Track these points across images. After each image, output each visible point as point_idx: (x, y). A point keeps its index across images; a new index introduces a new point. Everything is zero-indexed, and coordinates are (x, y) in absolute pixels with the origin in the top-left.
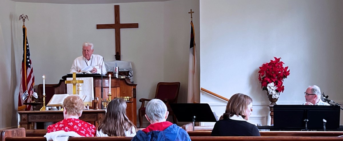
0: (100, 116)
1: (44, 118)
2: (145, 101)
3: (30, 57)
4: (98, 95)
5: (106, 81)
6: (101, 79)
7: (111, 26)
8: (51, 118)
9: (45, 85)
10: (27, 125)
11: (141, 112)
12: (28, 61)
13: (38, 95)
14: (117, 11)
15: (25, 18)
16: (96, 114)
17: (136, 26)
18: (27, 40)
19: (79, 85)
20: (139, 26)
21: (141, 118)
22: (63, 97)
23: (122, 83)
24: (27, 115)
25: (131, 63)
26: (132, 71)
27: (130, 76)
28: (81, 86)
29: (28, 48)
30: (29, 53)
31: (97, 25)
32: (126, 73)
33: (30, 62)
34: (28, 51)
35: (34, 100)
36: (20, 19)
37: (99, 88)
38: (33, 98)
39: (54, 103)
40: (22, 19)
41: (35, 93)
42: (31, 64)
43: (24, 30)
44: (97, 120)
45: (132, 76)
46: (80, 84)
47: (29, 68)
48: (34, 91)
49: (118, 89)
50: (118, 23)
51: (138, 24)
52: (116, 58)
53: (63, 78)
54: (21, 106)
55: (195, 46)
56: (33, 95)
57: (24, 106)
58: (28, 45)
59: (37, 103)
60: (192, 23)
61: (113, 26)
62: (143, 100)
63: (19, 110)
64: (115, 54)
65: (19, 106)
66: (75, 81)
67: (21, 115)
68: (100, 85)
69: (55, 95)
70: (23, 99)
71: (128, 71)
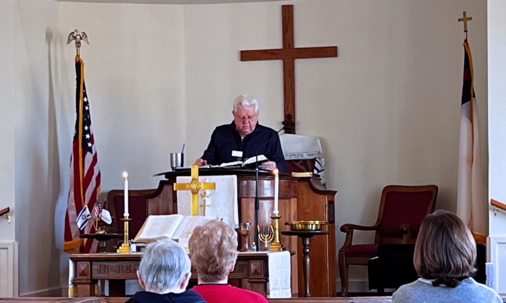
0: (256, 267)
1: (128, 271)
2: (354, 230)
3: (92, 127)
4: (248, 217)
5: (267, 183)
6: (256, 180)
7: (274, 54)
9: (129, 191)
10: (88, 286)
11: (346, 256)
12: (88, 136)
13: (111, 215)
14: (289, 18)
15: (81, 38)
16: (245, 263)
17: (330, 52)
18: (84, 88)
19: (205, 193)
20: (340, 52)
21: (345, 269)
22: (171, 222)
23: (303, 186)
24: (89, 263)
25: (319, 140)
26: (323, 160)
27: (319, 171)
28: (210, 195)
29: (87, 108)
30: (90, 119)
31: (242, 52)
32: (309, 163)
33: (91, 140)
34: (86, 113)
35: (101, 230)
36: (69, 41)
37: (250, 199)
38: (102, 223)
39: (148, 235)
40: (74, 41)
41: (105, 212)
42: (93, 143)
43: (79, 65)
44: (248, 275)
45: (323, 170)
46: (208, 192)
47: (88, 153)
48: (105, 209)
49: (294, 201)
50: (290, 45)
51: (336, 48)
52: (284, 128)
53: (166, 177)
54: (71, 240)
55: (474, 98)
56: (100, 215)
57: (76, 239)
58: (87, 101)
59: (108, 234)
60: (467, 44)
61: (278, 54)
62: (350, 228)
63: (65, 251)
64: (283, 120)
65: (66, 241)
66: (196, 184)
67: (75, 262)
68: (253, 193)
69: (151, 217)
70: (79, 225)
71: (312, 160)
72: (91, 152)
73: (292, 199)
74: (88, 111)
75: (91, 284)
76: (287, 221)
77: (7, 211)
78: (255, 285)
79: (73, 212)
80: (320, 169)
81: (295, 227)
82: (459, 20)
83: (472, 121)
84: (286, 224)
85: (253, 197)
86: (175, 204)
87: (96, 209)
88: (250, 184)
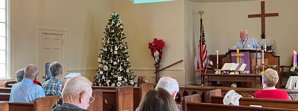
0: (258, 79)
2: (284, 68)
3: (205, 37)
4: (254, 64)
5: (259, 54)
6: (256, 53)
7: (259, 15)
8: (223, 79)
9: (218, 55)
10: (208, 83)
11: (282, 75)
12: (204, 40)
13: (213, 63)
14: (263, 5)
15: (202, 13)
16: (255, 78)
17: (277, 15)
18: (203, 27)
20: (279, 14)
21: (282, 79)
22: (232, 65)
23: (270, 55)
24: (208, 76)
25: (273, 41)
26: (274, 46)
27: (272, 50)
29: (204, 32)
31: (248, 15)
32: (269, 48)
33: (205, 41)
34: (203, 34)
35: (210, 67)
36: (199, 14)
37: (254, 59)
38: (210, 65)
39: (225, 69)
41: (211, 62)
42: (205, 42)
43: (201, 20)
44: (256, 81)
48: (210, 60)
50: (263, 13)
51: (278, 14)
52: (261, 37)
53: (228, 52)
54: (199, 69)
56: (209, 63)
57: (201, 69)
59: (212, 68)
63: (198, 72)
64: (261, 35)
65: (198, 69)
66: (238, 54)
67: (204, 76)
68: (255, 57)
69: (225, 64)
70: (203, 65)
71: (271, 46)
72: (205, 44)
73: (267, 59)
75: (208, 82)
76: (265, 65)
77: (182, 60)
78: (257, 84)
79: (200, 61)
80: (273, 49)
84: (266, 66)
86: (231, 60)
87: (208, 61)
88: (254, 54)
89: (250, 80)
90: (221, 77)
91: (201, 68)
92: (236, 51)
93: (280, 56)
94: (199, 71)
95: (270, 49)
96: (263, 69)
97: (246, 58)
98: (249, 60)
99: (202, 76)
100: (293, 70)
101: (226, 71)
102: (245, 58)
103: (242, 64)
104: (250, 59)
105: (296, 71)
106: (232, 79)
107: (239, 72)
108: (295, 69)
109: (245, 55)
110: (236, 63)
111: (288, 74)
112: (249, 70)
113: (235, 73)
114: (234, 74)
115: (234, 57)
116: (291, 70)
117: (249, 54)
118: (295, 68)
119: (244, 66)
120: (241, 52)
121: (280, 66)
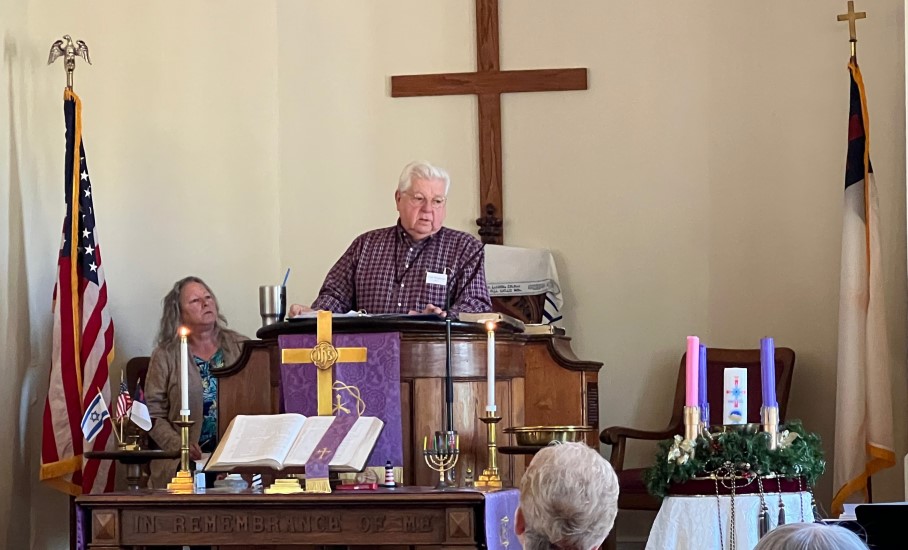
0: (458, 523)
1: (196, 529)
2: (628, 440)
3: (96, 230)
4: (429, 416)
5: (464, 349)
7: (460, 83)
8: (225, 526)
12: (89, 250)
14: (490, 11)
15: (75, 53)
16: (437, 513)
17: (574, 80)
18: (82, 153)
20: (592, 79)
22: (281, 429)
23: (535, 354)
24: (116, 512)
25: (551, 257)
26: (559, 296)
27: (552, 320)
29: (88, 193)
30: (92, 215)
31: (393, 78)
32: (532, 304)
33: (96, 258)
34: (86, 203)
35: (130, 443)
36: (51, 61)
37: (433, 381)
38: (131, 429)
39: (235, 455)
40: (63, 57)
41: (138, 407)
42: (98, 264)
43: (70, 107)
44: (444, 539)
45: (561, 318)
47: (91, 283)
48: (135, 396)
49: (518, 384)
50: (491, 66)
51: (585, 70)
52: (480, 233)
53: (258, 335)
54: (57, 460)
55: (870, 174)
56: (128, 413)
57: (67, 458)
58: (88, 178)
59: (144, 451)
60: (856, 66)
61: (467, 82)
62: (619, 436)
64: (477, 216)
65: (46, 461)
66: (327, 351)
67: (88, 510)
68: (438, 369)
69: (239, 418)
70: (86, 432)
71: (538, 296)
72: (97, 284)
73: (515, 380)
74: (90, 199)
76: (506, 426)
79: (59, 405)
80: (554, 317)
81: (527, 437)
82: (839, 19)
83: (865, 220)
84: (511, 431)
85: (437, 377)
86: (277, 389)
87: (121, 401)
88: (432, 349)
89: (410, 529)
90: (209, 517)
91: (71, 456)
92: (308, 328)
93: (600, 365)
94: (57, 478)
95: (535, 316)
96: (489, 451)
97: (380, 378)
98: (398, 390)
99: (79, 514)
100: (682, 451)
101: (247, 471)
102: (375, 380)
103: (355, 418)
104: (406, 385)
105: (704, 460)
106: (283, 525)
107: (334, 475)
108: (699, 448)
109: (369, 355)
110: (310, 410)
111: (650, 485)
112: (397, 465)
113: (303, 484)
114: (301, 490)
115: (300, 371)
116: (671, 456)
117: (396, 347)
118: (697, 440)
119: (365, 433)
120: (346, 338)
121: (601, 429)
